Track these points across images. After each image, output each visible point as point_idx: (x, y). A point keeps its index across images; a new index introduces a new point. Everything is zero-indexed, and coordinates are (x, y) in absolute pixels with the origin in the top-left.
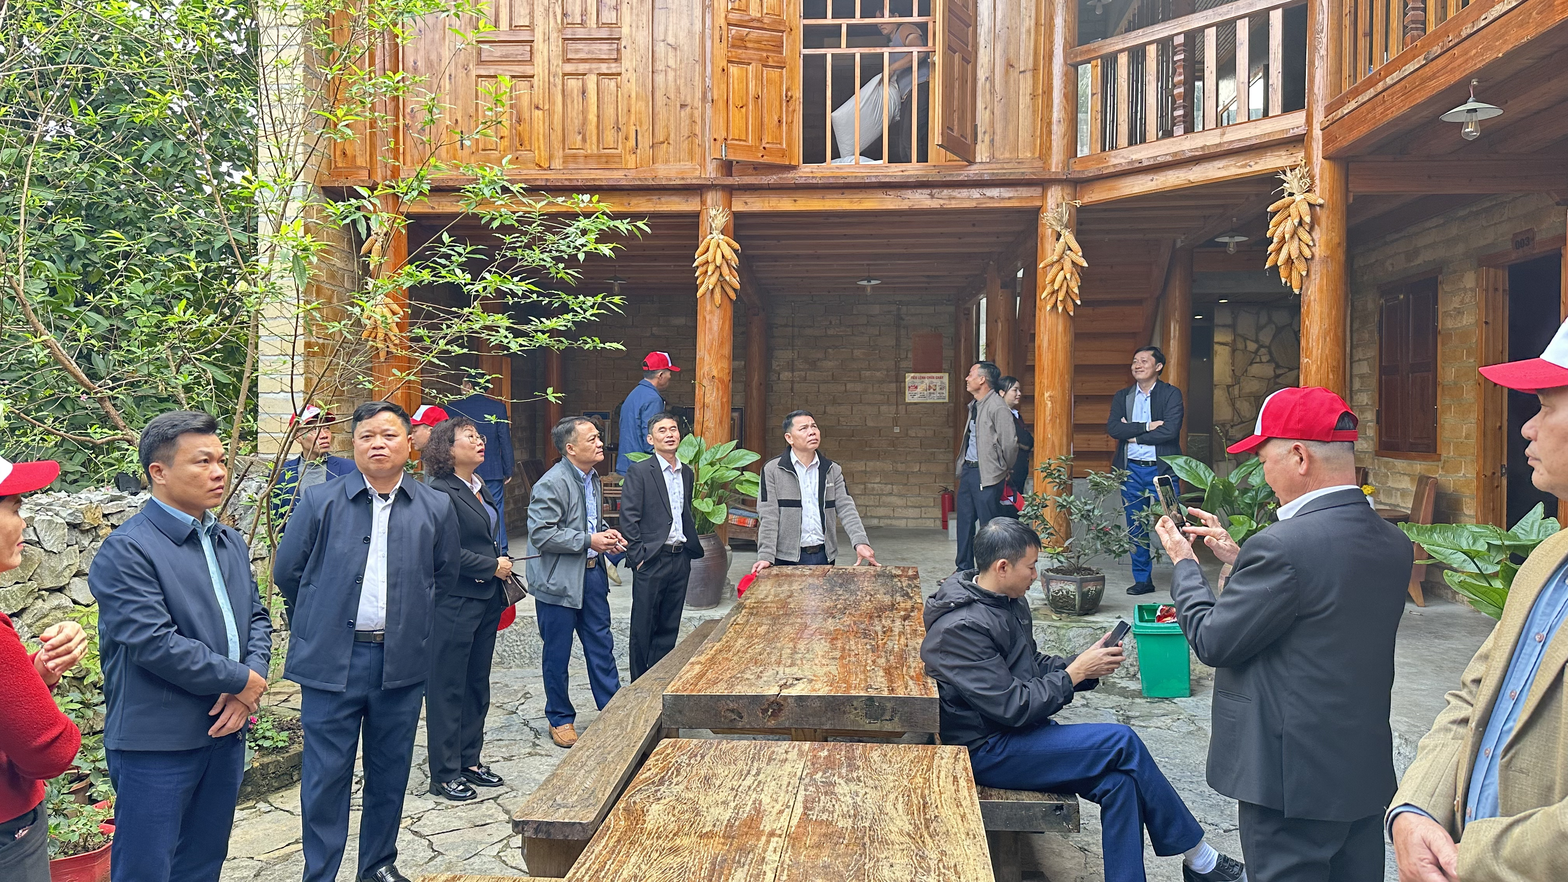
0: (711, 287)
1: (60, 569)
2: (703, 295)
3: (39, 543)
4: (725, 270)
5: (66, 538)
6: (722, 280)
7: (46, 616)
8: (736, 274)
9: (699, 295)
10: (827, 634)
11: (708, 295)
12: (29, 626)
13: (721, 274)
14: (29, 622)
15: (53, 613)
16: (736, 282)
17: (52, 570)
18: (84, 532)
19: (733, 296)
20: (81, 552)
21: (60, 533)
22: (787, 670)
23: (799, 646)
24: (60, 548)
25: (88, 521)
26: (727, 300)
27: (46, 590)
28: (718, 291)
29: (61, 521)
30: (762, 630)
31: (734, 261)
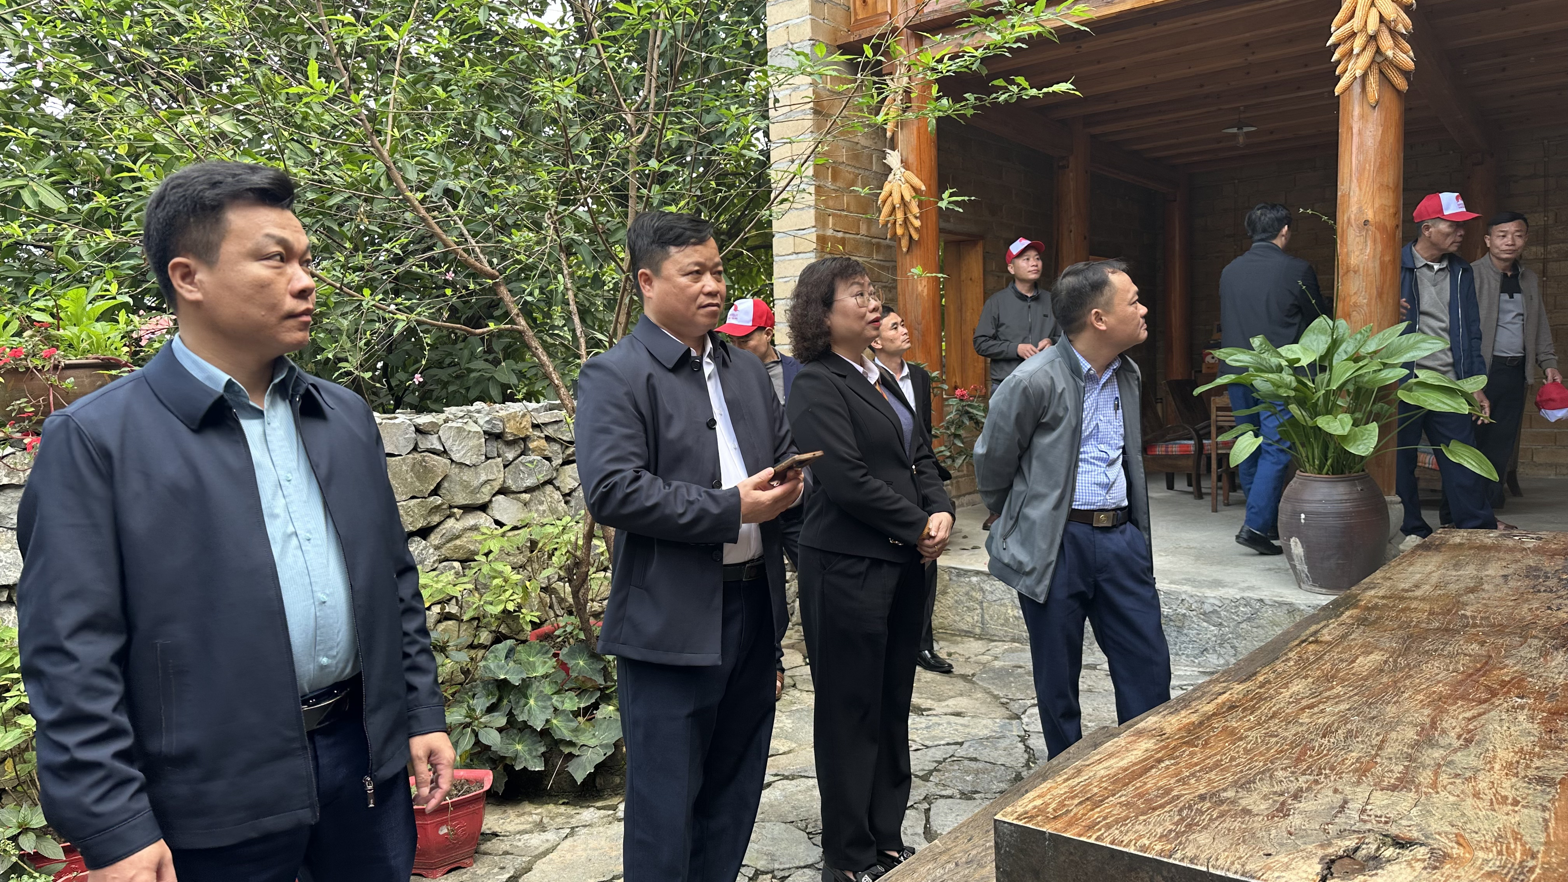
0: (1359, 73)
1: (476, 483)
2: (1348, 88)
3: (445, 452)
4: (1386, 42)
5: (483, 450)
6: (1380, 62)
7: (458, 537)
8: (1407, 46)
9: (1338, 90)
10: (1540, 695)
11: (1357, 88)
12: (437, 548)
13: (1378, 51)
14: (437, 542)
15: (469, 534)
16: (1406, 59)
17: (466, 486)
18: (510, 444)
19: (1402, 83)
20: (505, 466)
21: (474, 442)
22: (1380, 799)
23: (1447, 723)
24: (474, 459)
25: (510, 429)
26: (1389, 95)
27: (459, 507)
28: (1373, 81)
29: (476, 428)
30: (1366, 663)
31: (1404, 23)
